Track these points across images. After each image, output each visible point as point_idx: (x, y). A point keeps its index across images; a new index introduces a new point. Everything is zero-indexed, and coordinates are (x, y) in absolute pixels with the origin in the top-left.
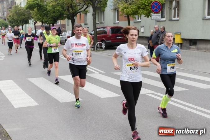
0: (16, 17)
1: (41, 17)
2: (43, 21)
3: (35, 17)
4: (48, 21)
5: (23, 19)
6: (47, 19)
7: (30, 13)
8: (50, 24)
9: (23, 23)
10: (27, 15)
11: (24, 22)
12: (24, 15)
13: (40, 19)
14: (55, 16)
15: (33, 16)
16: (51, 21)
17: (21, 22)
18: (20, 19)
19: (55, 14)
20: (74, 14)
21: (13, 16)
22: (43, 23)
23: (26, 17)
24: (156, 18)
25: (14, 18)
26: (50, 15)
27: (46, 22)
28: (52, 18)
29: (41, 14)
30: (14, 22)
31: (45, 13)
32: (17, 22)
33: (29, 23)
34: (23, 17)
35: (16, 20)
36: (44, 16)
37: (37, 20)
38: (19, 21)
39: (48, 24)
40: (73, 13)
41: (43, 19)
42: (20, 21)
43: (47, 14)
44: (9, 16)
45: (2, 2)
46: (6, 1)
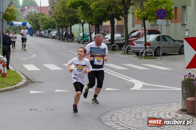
0: (63, 15)
5: (72, 18)
9: (71, 23)
16: (95, 21)
17: (69, 21)
18: (67, 17)
20: (114, 16)
21: (60, 13)
22: (89, 23)
24: (161, 23)
25: (61, 16)
29: (86, 14)
30: (62, 21)
32: (65, 21)
35: (64, 19)
38: (66, 20)
40: (112, 14)
43: (91, 14)
44: (56, 13)
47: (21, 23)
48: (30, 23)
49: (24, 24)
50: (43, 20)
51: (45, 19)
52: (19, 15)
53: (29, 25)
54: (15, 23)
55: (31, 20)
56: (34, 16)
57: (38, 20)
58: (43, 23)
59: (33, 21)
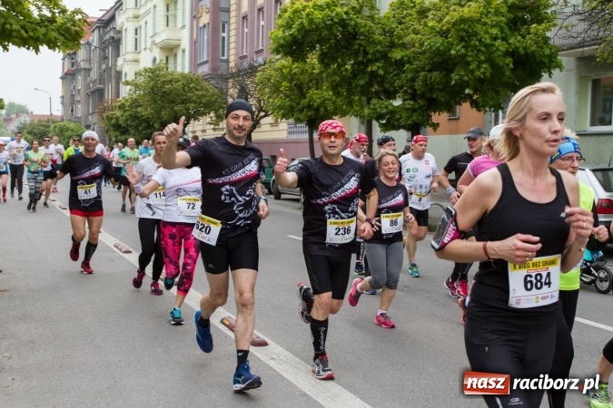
45: (69, 77)
46: (83, 72)
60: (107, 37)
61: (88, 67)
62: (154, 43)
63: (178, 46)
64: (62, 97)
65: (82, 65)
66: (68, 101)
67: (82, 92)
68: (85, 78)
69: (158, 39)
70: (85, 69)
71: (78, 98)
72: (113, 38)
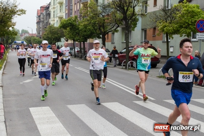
0: (50, 36)
1: (73, 35)
2: (75, 39)
3: (68, 36)
4: (79, 40)
5: (56, 37)
6: (79, 37)
7: (63, 32)
8: (81, 42)
10: (60, 34)
11: (57, 40)
12: (57, 34)
13: (71, 38)
14: (86, 35)
15: (65, 34)
16: (82, 39)
18: (53, 37)
19: (86, 33)
21: (48, 34)
22: (74, 41)
23: (58, 36)
24: (201, 38)
25: (48, 36)
26: (82, 34)
27: (78, 40)
28: (83, 37)
29: (73, 33)
31: (77, 32)
32: (51, 40)
33: (61, 41)
34: (56, 35)
36: (76, 35)
37: (68, 38)
39: (79, 42)
40: (105, 32)
41: (75, 37)
42: (54, 39)
43: (79, 33)
44: (44, 35)
45: (38, 23)
46: (42, 22)
47: (21, 42)
48: (26, 42)
49: (23, 43)
50: (34, 40)
51: (36, 39)
52: (19, 37)
53: (25, 43)
54: (17, 41)
55: (26, 40)
56: (29, 38)
57: (31, 40)
58: (34, 42)
59: (28, 41)
60: (47, 13)
61: (43, 20)
62: (57, 16)
63: (63, 17)
64: (37, 29)
65: (42, 20)
66: (38, 30)
67: (41, 28)
68: (42, 24)
69: (58, 15)
70: (42, 21)
71: (41, 30)
72: (48, 13)
